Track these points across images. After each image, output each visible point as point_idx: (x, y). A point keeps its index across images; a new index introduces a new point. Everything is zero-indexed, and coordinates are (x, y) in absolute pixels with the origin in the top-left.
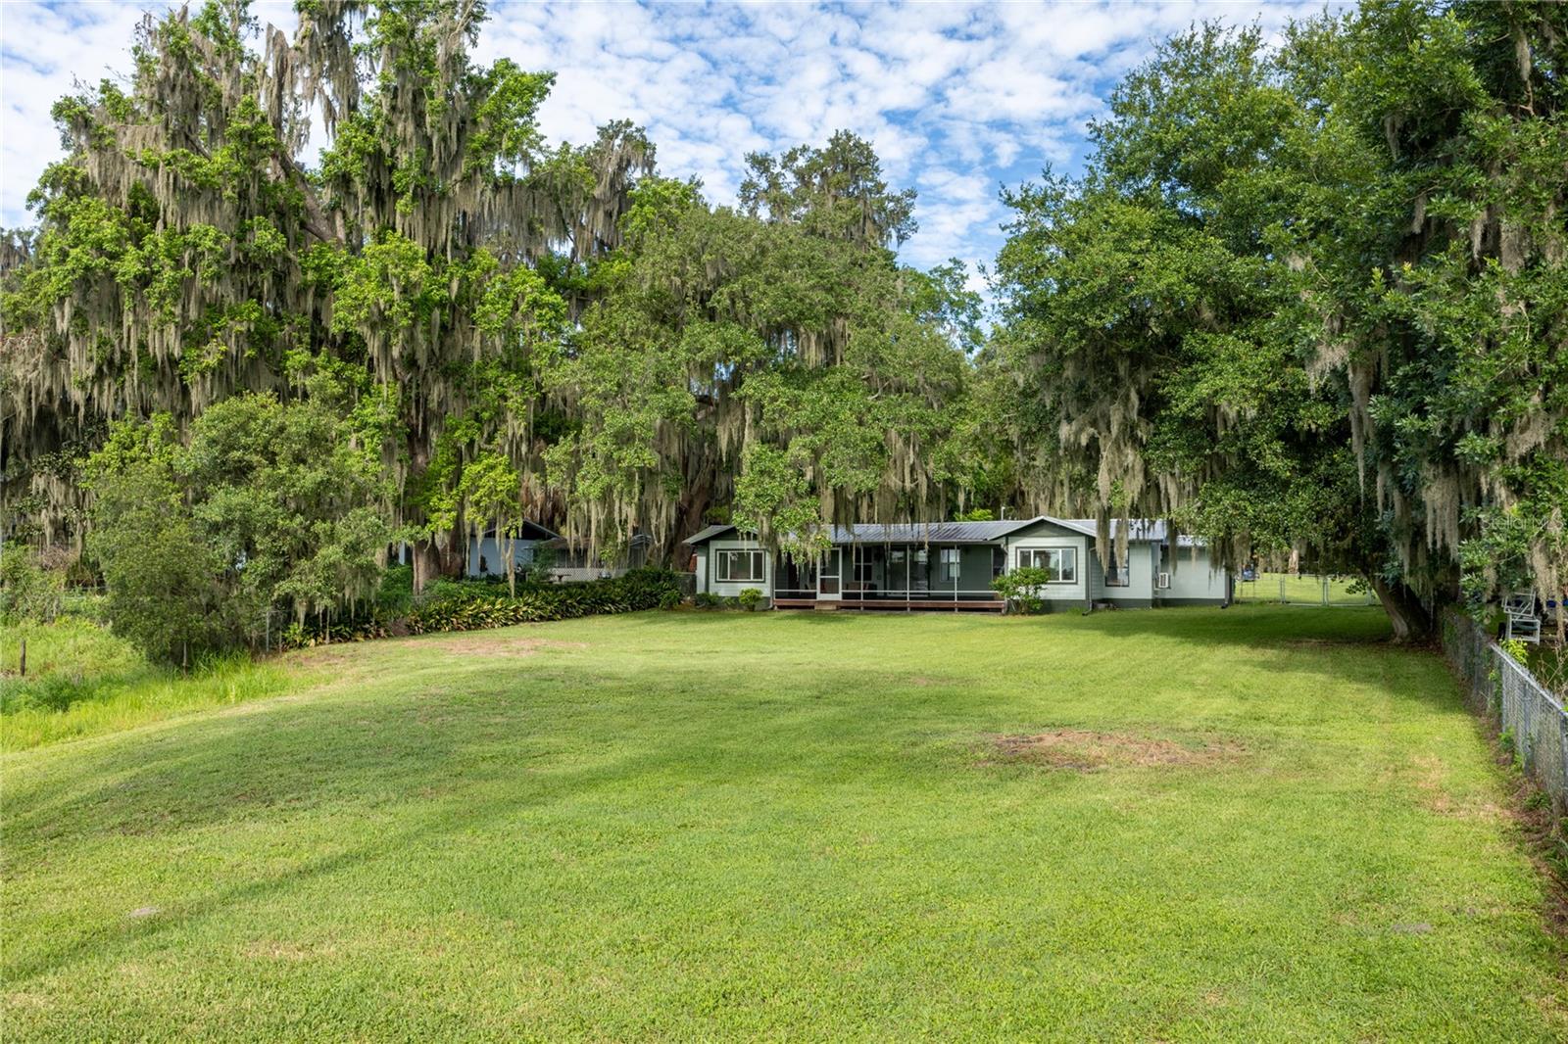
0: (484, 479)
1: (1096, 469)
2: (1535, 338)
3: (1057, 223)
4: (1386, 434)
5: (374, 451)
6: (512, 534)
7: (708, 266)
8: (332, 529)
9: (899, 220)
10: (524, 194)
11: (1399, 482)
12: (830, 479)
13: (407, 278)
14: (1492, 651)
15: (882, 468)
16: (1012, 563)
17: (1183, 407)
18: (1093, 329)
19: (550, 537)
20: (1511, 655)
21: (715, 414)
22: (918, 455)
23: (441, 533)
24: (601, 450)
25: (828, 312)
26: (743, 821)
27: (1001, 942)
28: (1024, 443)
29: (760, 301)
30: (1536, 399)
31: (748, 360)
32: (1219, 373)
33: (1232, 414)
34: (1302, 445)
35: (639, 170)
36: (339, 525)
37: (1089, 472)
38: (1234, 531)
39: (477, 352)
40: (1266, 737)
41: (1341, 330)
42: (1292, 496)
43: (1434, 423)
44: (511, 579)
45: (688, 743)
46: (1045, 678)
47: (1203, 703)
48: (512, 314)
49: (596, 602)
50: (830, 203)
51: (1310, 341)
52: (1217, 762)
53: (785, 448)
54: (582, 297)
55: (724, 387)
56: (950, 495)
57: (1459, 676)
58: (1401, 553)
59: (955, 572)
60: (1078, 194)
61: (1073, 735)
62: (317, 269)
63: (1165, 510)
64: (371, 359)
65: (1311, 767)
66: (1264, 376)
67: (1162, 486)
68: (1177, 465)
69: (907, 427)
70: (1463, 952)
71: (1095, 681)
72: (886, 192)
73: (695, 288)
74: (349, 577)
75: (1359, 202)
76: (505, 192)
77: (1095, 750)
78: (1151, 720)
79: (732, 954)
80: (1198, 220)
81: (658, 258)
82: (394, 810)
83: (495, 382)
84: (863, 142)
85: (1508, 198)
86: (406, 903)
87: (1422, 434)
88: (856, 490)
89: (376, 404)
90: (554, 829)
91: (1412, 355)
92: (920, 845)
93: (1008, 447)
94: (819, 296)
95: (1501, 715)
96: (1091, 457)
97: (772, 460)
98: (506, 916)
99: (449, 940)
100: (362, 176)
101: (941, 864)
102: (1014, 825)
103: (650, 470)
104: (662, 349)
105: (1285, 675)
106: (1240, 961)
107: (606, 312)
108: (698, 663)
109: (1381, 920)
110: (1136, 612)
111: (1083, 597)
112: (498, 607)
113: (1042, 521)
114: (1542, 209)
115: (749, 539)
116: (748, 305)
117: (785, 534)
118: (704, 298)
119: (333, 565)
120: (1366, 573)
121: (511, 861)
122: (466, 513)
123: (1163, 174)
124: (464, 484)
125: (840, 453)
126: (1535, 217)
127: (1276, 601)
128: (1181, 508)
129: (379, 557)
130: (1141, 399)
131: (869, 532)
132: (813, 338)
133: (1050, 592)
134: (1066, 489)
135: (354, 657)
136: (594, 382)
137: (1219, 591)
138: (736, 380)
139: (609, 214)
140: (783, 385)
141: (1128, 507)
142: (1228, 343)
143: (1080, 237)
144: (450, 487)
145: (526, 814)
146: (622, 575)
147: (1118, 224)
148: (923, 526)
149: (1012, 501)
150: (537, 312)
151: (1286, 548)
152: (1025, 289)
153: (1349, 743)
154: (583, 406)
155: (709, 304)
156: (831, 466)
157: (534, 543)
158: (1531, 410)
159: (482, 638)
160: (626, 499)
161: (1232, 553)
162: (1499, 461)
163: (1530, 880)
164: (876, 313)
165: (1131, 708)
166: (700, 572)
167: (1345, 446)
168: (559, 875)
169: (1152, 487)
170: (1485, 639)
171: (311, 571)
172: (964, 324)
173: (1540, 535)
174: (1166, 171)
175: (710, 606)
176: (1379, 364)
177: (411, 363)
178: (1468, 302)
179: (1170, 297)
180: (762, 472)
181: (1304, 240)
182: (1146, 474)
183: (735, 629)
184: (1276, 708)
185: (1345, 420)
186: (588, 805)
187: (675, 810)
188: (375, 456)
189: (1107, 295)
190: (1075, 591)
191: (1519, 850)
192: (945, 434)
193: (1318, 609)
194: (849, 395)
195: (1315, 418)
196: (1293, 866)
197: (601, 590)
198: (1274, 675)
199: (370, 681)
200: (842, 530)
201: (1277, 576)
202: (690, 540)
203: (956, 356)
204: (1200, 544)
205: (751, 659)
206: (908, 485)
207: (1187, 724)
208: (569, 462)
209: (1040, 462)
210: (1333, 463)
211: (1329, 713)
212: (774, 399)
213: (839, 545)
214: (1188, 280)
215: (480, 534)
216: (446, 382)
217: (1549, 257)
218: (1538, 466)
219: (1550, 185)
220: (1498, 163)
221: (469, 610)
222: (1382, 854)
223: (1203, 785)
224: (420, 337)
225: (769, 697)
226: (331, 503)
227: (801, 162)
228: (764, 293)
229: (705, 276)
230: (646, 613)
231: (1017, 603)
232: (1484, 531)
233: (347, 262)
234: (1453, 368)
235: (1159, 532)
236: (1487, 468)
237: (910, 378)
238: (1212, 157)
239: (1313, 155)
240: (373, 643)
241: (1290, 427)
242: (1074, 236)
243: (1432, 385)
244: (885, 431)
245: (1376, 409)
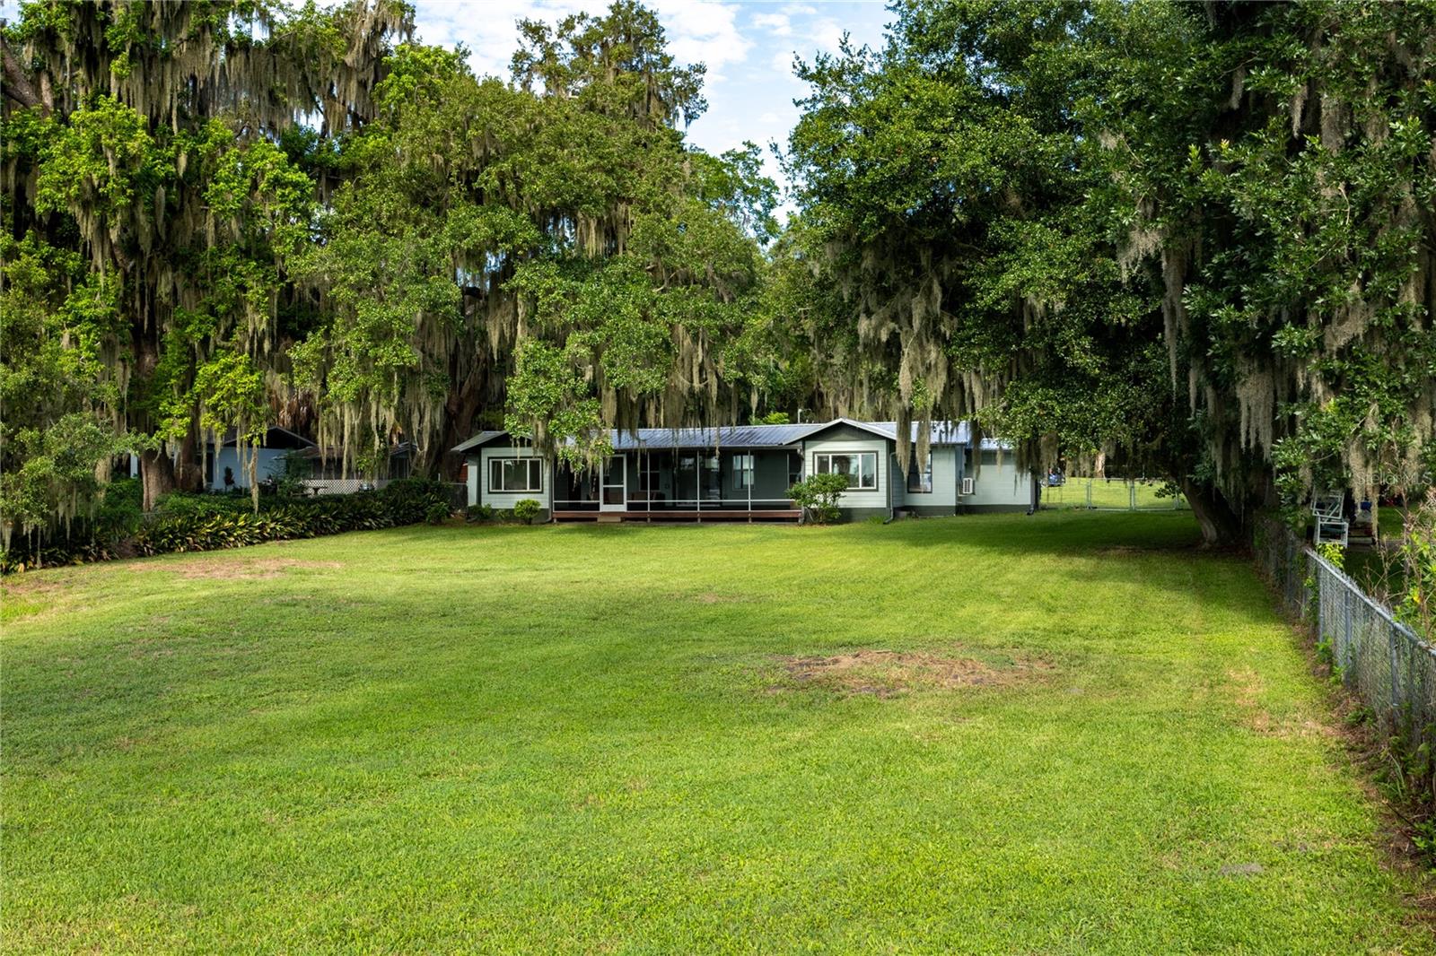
0: (222, 381)
1: (897, 367)
2: (1355, 223)
3: (856, 98)
4: (1200, 328)
5: (90, 349)
6: (256, 441)
7: (474, 143)
8: (42, 438)
9: (687, 98)
10: (263, 59)
11: (1213, 379)
12: (611, 378)
13: (125, 150)
14: (1307, 556)
15: (668, 367)
16: (809, 469)
17: (988, 300)
18: (893, 214)
19: (304, 445)
20: (1328, 558)
21: (486, 308)
22: (707, 353)
23: (172, 440)
24: (355, 347)
25: (608, 196)
26: (495, 766)
27: (784, 907)
28: (821, 339)
29: (533, 182)
30: (1355, 288)
31: (520, 248)
32: (1026, 263)
33: (1040, 307)
34: (1111, 340)
35: (396, 35)
36: (49, 432)
37: (889, 371)
38: (1041, 432)
39: (210, 237)
40: (1076, 653)
41: (1154, 215)
42: (1101, 395)
43: (1251, 314)
44: (255, 492)
45: (442, 676)
46: (843, 593)
47: (1009, 617)
48: (250, 194)
49: (354, 517)
50: (611, 78)
51: (1123, 226)
52: (1025, 682)
53: (563, 347)
54: (330, 176)
55: (496, 278)
56: (743, 396)
57: (1270, 582)
58: (1214, 453)
59: (749, 480)
60: (877, 68)
61: (871, 655)
62: (20, 139)
63: (969, 411)
64: (85, 244)
65: (1124, 685)
66: (1073, 267)
67: (966, 385)
68: (982, 362)
69: (695, 322)
70: (1298, 896)
71: (897, 596)
72: (672, 65)
73: (459, 167)
74: (62, 492)
75: (1175, 74)
76: (241, 56)
77: (895, 672)
78: (956, 636)
79: (463, 938)
80: (1005, 98)
81: (418, 133)
82: (77, 767)
83: (232, 271)
84: (648, 10)
85: (1329, 72)
86: (65, 887)
87: (1238, 327)
88: (639, 390)
89: (93, 295)
90: (270, 784)
91: (1227, 242)
92: (698, 789)
93: (803, 343)
94: (598, 178)
95: (1317, 624)
96: (891, 355)
97: (547, 358)
98: (190, 900)
99: (111, 935)
100: (70, 32)
101: (720, 813)
102: (804, 762)
103: (411, 369)
104: (423, 235)
105: (1093, 584)
106: (1056, 919)
107: (360, 193)
108: (464, 582)
109: (1207, 861)
110: (939, 520)
111: (883, 504)
112: (241, 523)
113: (841, 424)
114: (1364, 84)
115: (522, 445)
116: (519, 186)
117: (563, 440)
118: (471, 177)
119: (43, 479)
120: (1174, 475)
121: (210, 828)
122: (202, 419)
123: (967, 47)
124: (199, 386)
125: (623, 350)
126: (1357, 92)
127: (1082, 507)
128: (985, 408)
129: (101, 470)
130: (944, 292)
131: (655, 436)
132: (593, 225)
133: (848, 500)
134: (866, 391)
135: (69, 584)
136: (345, 270)
137: (1024, 496)
138: (507, 271)
139: (362, 85)
140: (559, 275)
141: (930, 408)
142: (1038, 231)
143: (879, 114)
144: (182, 390)
145: (238, 765)
146: (384, 487)
147: (920, 100)
148: (714, 430)
149: (810, 404)
150: (279, 192)
151: (1094, 450)
152: (820, 171)
153: (1162, 657)
154: (334, 298)
155: (475, 185)
156: (612, 365)
157: (284, 453)
158: (1350, 299)
159: (221, 559)
160: (384, 402)
161: (1038, 454)
162: (1316, 354)
163: (1360, 807)
164: (661, 198)
165: (934, 623)
166: (472, 483)
167: (1155, 341)
168: (264, 842)
169: (955, 386)
170: (1298, 543)
171: (17, 485)
172: (757, 212)
173: (1357, 432)
174: (970, 44)
175: (483, 519)
176: (1192, 251)
177: (132, 248)
178: (1286, 184)
179: (974, 180)
180: (536, 372)
181: (1116, 116)
182: (950, 371)
183: (509, 544)
184: (1085, 621)
185: (1158, 314)
186: (314, 753)
187: (418, 756)
188: (92, 355)
189: (907, 178)
190: (876, 499)
191: (1345, 773)
192: (737, 330)
193: (1124, 514)
194: (632, 287)
195: (1126, 311)
196: (1110, 800)
197: (360, 504)
198: (1082, 584)
199: (85, 610)
200: (626, 435)
201: (1084, 481)
202: (460, 448)
203: (748, 244)
204: (1005, 447)
205: (524, 577)
206: (696, 384)
207: (994, 641)
208: (319, 361)
209: (838, 360)
210: (1144, 360)
211: (1139, 624)
212: (549, 291)
213: (623, 451)
214: (994, 163)
215: (218, 442)
216: (174, 270)
217: (1371, 136)
218: (1355, 360)
219: (1371, 59)
220: (1318, 34)
221: (207, 528)
222: (1203, 782)
223: (1011, 708)
224: (142, 218)
225: (541, 620)
226: (39, 409)
227: (579, 31)
228: (537, 174)
229: (471, 154)
230: (410, 528)
231: (815, 512)
232: (1300, 429)
233: (54, 131)
234: (1271, 255)
235: (962, 435)
236: (1305, 362)
237: (699, 269)
238: (1019, 29)
239: (1125, 26)
240: (93, 567)
241: (1099, 321)
242: (873, 112)
243: (1248, 273)
244: (672, 327)
245: (1190, 301)
